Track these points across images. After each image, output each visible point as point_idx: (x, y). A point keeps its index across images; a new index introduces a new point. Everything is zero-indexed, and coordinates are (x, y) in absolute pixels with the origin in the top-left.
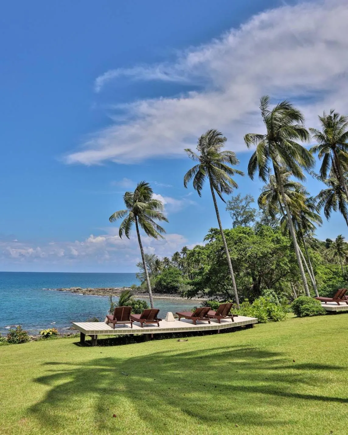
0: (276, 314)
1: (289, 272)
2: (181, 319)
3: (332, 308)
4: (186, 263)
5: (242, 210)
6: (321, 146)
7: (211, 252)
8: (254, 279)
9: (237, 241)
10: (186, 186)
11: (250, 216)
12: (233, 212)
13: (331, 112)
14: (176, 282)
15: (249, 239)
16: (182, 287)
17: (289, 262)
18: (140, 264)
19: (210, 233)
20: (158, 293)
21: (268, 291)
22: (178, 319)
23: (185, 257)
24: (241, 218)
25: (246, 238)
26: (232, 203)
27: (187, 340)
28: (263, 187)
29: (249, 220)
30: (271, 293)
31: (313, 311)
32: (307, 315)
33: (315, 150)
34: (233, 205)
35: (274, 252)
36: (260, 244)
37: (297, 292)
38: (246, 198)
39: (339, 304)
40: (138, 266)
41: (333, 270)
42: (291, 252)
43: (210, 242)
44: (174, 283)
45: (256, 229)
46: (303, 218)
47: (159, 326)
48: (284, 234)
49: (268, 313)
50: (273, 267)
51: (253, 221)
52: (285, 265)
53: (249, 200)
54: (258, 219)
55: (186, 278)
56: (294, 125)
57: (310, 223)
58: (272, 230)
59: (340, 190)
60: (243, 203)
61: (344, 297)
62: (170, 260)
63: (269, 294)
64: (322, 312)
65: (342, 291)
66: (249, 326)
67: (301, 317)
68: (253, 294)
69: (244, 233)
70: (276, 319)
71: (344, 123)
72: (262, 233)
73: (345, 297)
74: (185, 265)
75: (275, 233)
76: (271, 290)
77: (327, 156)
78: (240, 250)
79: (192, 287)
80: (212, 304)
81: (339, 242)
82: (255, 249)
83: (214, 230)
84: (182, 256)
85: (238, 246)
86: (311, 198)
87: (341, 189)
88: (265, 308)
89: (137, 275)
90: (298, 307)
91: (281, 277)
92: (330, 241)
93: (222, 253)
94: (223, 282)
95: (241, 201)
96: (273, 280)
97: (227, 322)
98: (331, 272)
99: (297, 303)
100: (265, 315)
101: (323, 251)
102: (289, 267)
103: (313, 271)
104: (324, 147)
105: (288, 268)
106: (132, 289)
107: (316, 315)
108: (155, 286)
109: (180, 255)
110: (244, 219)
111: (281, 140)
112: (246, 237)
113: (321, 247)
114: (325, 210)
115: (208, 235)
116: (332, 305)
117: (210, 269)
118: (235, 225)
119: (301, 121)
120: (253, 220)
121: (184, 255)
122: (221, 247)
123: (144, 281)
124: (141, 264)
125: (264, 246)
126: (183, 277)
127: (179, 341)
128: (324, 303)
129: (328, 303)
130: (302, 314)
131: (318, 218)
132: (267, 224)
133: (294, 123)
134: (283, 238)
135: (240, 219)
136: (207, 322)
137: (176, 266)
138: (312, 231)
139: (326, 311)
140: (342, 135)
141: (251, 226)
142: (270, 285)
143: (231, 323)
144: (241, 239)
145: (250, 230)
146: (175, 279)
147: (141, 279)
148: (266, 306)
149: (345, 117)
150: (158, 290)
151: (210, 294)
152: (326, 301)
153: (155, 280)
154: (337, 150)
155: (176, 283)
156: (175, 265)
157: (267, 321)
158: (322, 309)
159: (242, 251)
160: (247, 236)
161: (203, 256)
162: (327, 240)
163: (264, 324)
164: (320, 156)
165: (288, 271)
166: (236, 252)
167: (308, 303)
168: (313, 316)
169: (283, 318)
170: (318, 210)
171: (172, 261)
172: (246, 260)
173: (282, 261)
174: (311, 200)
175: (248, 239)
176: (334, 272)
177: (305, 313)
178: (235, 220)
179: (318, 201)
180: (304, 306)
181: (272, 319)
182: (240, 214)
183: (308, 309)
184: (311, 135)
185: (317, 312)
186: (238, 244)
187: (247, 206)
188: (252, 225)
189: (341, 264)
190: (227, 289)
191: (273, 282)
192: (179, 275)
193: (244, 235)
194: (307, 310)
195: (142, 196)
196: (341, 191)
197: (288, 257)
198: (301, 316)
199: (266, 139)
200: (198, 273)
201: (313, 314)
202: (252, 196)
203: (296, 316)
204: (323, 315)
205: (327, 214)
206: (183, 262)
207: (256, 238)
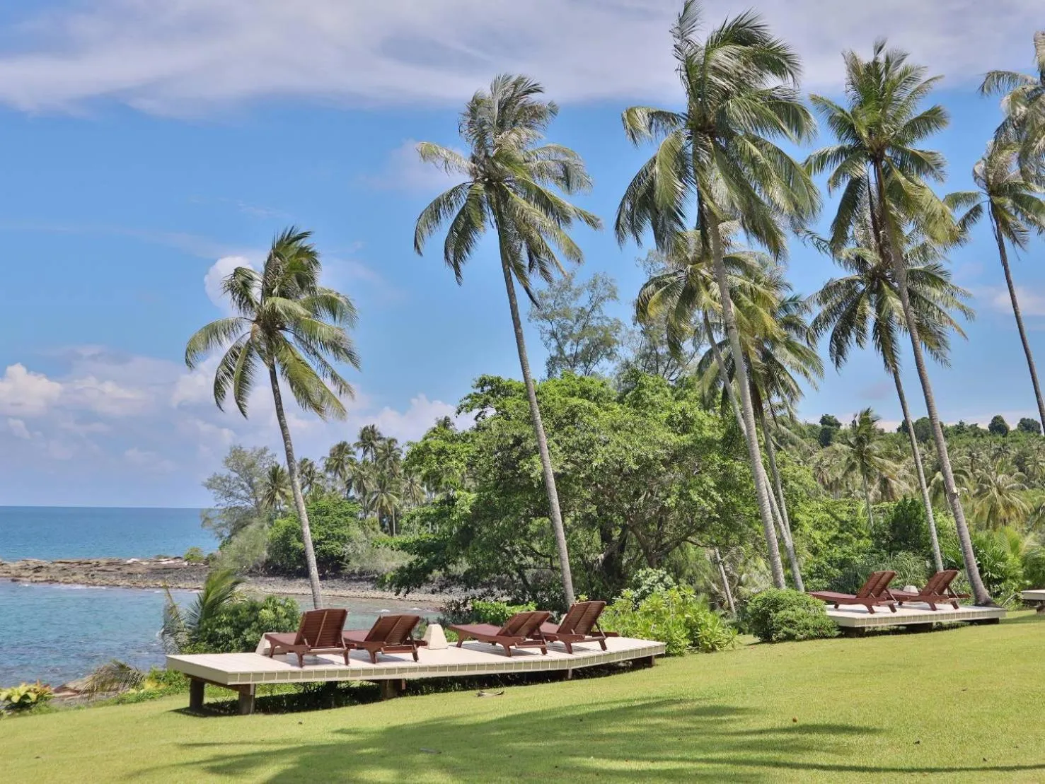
0: (711, 633)
1: (715, 519)
2: (464, 643)
3: (854, 619)
4: (373, 478)
5: (578, 321)
6: (842, 151)
7: (479, 452)
8: (606, 537)
9: (565, 421)
10: (418, 248)
11: (602, 343)
12: (548, 326)
13: (875, 48)
14: (338, 540)
15: (601, 415)
16: (358, 558)
17: (717, 489)
18: (215, 481)
19: (478, 391)
20: (278, 575)
21: (647, 576)
22: (456, 643)
23: (370, 460)
24: (575, 347)
25: (590, 411)
26: (547, 297)
27: (502, 693)
28: (649, 255)
29: (598, 353)
30: (661, 580)
31: (807, 627)
32: (790, 637)
33: (822, 160)
34: (549, 306)
35: (677, 456)
36: (632, 432)
37: (731, 578)
38: (594, 285)
39: (872, 611)
40: (209, 486)
41: (838, 515)
42: (725, 460)
43: (476, 419)
44: (334, 546)
45: (620, 385)
46: (767, 356)
47: (416, 658)
48: (706, 404)
49: (689, 631)
50: (670, 502)
51: (609, 359)
52: (704, 498)
53: (601, 291)
54: (627, 352)
55: (373, 529)
56: (769, 88)
57: (787, 376)
58: (668, 391)
59: (884, 285)
60: (584, 301)
61: (885, 592)
62: (319, 467)
63: (653, 582)
64: (828, 629)
65: (881, 577)
66: (643, 662)
67: (774, 642)
68: (604, 583)
69: (585, 393)
70: (710, 646)
71: (915, 86)
72: (638, 397)
73: (889, 593)
74: (371, 486)
75: (677, 399)
76: (660, 571)
77: (855, 185)
78: (573, 449)
79: (413, 558)
80: (487, 611)
81: (863, 431)
82: (618, 446)
83: (491, 382)
84: (359, 456)
85: (566, 434)
86: (794, 300)
87: (885, 279)
88: (680, 616)
89: (206, 518)
90: (766, 615)
91: (689, 534)
92: (831, 425)
93: (515, 455)
94: (512, 544)
95: (576, 294)
96: (664, 541)
97: (589, 650)
98: (833, 520)
99: (764, 606)
100: (680, 636)
101: (811, 454)
102: (718, 502)
103: (789, 518)
104: (850, 154)
105: (714, 505)
106: (186, 564)
107: (812, 638)
108: (269, 553)
109: (354, 454)
110: (583, 350)
111: (730, 135)
112: (590, 409)
113: (806, 444)
114: (832, 341)
115: (470, 396)
116: (854, 612)
117: (477, 503)
118: (554, 368)
119: (792, 75)
120: (610, 356)
121: (365, 453)
122: (513, 436)
123: (230, 537)
124: (219, 481)
125: (645, 440)
126: (362, 526)
127: (479, 695)
128: (833, 606)
129: (841, 607)
130: (777, 634)
131: (812, 362)
132: (655, 370)
133: (771, 82)
134: (701, 415)
135: (571, 349)
136: (538, 651)
137: (339, 488)
138: (792, 399)
139: (840, 627)
140: (904, 121)
141: (606, 375)
142: (657, 555)
143: (598, 653)
144: (574, 415)
145: (603, 385)
146: (337, 531)
147: (220, 530)
148: (682, 612)
149: (919, 69)
150: (276, 568)
151: (469, 580)
152: (836, 603)
153: (270, 534)
154: (886, 168)
155: (338, 543)
156: (335, 485)
157: (685, 651)
158: (829, 623)
159: (579, 453)
160: (593, 405)
161: (455, 461)
162: (824, 420)
163: (678, 659)
164: (835, 182)
165: (713, 515)
166: (560, 454)
167: (791, 605)
168: (805, 639)
169: (727, 644)
170: (812, 338)
171: (326, 471)
172: (589, 478)
173: (697, 485)
174: (796, 305)
175: (596, 415)
176: (843, 523)
177: (785, 632)
178: (555, 351)
179: (818, 310)
180: (782, 613)
181: (699, 644)
182: (571, 333)
183: (793, 622)
184: (817, 120)
185: (815, 629)
186: (566, 429)
187: (593, 309)
188: (606, 370)
189: (866, 497)
190: (522, 567)
191: (665, 545)
192: (349, 518)
193: (587, 403)
194: (791, 623)
195: (293, 276)
196: (885, 287)
197: (713, 473)
198: (774, 639)
199: (686, 128)
200: (435, 514)
201: (805, 635)
202: (611, 280)
203: (757, 639)
204: (831, 637)
205: (838, 350)
206: (362, 477)
207: (620, 413)
